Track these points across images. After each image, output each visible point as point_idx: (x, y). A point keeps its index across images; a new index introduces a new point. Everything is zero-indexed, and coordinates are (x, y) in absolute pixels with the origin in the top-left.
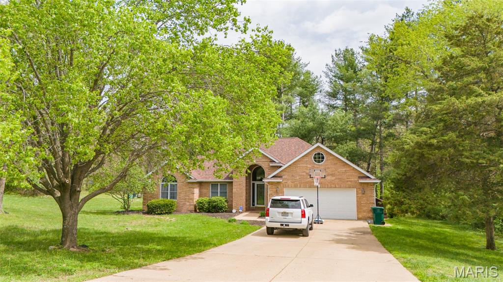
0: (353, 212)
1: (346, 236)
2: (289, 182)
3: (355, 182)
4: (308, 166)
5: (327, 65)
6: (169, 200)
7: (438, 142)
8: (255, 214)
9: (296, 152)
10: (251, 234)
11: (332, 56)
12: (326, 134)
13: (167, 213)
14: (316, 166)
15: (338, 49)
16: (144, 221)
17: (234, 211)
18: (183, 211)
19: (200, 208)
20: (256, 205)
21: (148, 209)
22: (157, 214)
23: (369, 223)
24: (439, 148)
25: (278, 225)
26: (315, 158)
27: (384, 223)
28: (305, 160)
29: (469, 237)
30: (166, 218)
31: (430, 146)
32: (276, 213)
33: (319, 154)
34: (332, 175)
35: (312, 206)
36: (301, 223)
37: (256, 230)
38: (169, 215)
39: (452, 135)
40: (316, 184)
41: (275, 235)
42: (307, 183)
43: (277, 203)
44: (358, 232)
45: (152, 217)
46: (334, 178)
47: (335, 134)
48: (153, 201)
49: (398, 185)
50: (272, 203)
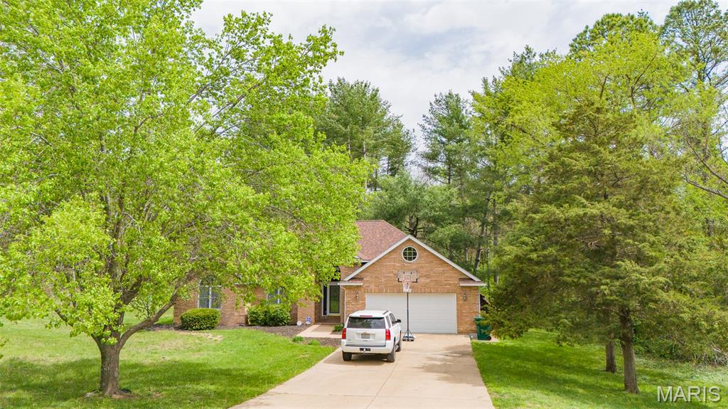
0: (453, 324)
1: (440, 360)
2: (372, 286)
3: (455, 285)
4: (397, 265)
5: (424, 116)
6: (209, 310)
7: (538, 257)
8: (328, 327)
9: (381, 240)
10: (323, 360)
11: (431, 104)
12: (421, 214)
13: (208, 328)
14: (406, 265)
15: (438, 94)
16: (180, 342)
17: (299, 323)
18: (229, 323)
19: (253, 321)
20: (328, 314)
21: (182, 322)
22: (194, 330)
23: (471, 339)
24: (538, 263)
25: (357, 350)
26: (405, 254)
27: (489, 339)
28: (393, 256)
29: (591, 354)
30: (207, 335)
31: (530, 260)
32: (354, 334)
33: (410, 249)
34: (427, 276)
35: (399, 321)
36: (385, 346)
37: (329, 354)
38: (213, 331)
39: (552, 251)
40: (405, 290)
41: (353, 360)
42: (394, 286)
43: (355, 322)
44: (456, 353)
45: (189, 334)
46: (428, 280)
47: (432, 215)
48: (189, 311)
49: (499, 301)
50: (349, 320)
